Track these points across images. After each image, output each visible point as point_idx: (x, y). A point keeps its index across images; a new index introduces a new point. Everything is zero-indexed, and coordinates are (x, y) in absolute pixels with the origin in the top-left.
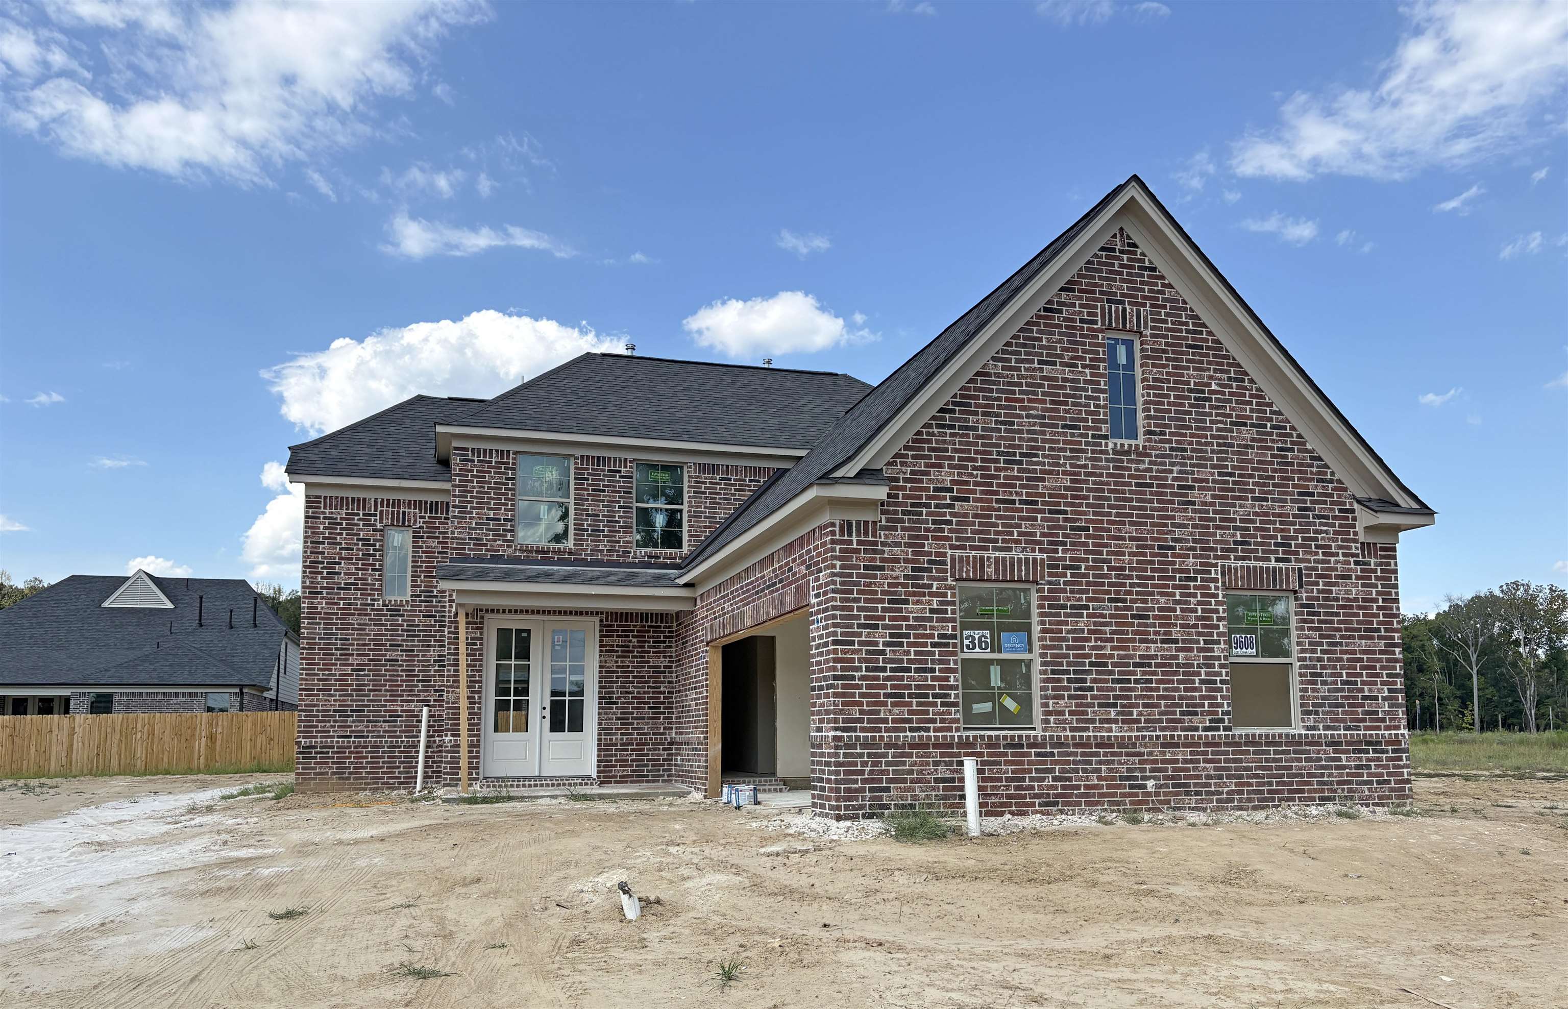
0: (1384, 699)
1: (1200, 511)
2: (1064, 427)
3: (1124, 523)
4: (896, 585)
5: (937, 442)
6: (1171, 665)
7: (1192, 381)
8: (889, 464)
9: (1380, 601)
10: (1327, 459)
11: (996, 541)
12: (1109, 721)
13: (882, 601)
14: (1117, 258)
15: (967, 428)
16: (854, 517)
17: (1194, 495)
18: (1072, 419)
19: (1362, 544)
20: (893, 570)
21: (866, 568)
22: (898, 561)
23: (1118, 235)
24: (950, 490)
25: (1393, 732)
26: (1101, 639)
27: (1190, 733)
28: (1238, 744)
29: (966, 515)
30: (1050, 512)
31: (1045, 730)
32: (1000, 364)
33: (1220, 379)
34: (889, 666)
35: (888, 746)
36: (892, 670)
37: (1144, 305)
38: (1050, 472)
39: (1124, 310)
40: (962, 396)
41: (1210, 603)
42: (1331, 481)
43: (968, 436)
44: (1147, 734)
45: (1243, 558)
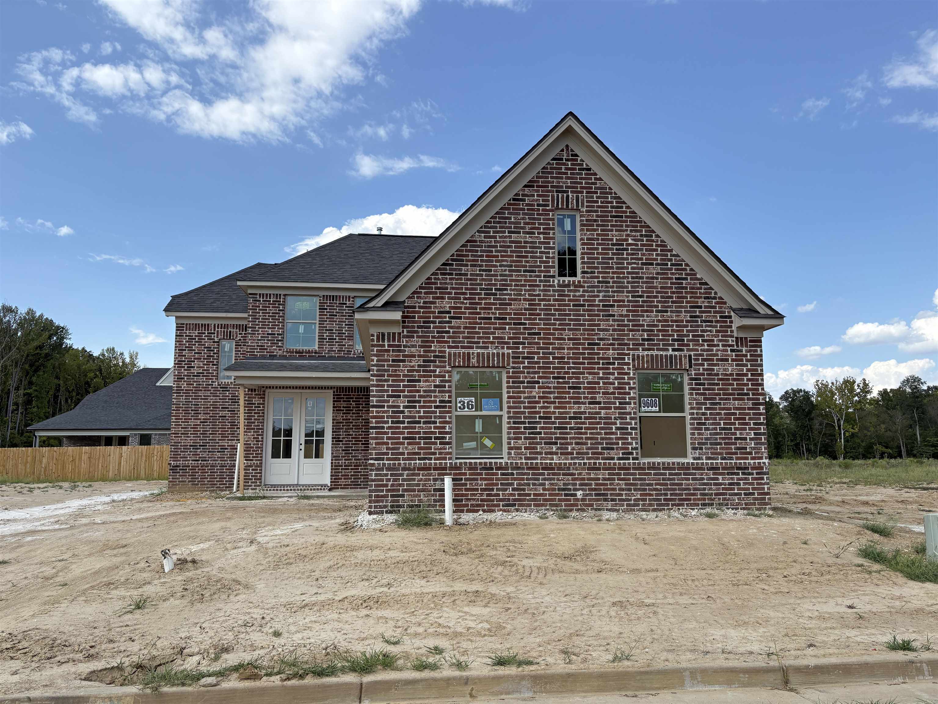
0: (751, 439)
1: (618, 320)
2: (524, 271)
3: (565, 330)
4: (413, 371)
5: (441, 283)
6: (595, 418)
7: (615, 238)
8: (409, 298)
9: (750, 375)
10: (711, 284)
11: (479, 343)
12: (552, 453)
13: (403, 381)
14: (564, 164)
15: (460, 274)
16: (386, 330)
17: (615, 311)
18: (530, 267)
19: (737, 338)
20: (410, 362)
21: (393, 361)
22: (414, 356)
23: (565, 150)
24: (449, 312)
25: (757, 461)
26: (547, 402)
27: (607, 461)
28: (644, 469)
29: (459, 327)
30: (515, 324)
31: (509, 459)
32: (483, 235)
33: (635, 236)
34: (406, 420)
35: (404, 469)
36: (408, 423)
37: (582, 192)
38: (515, 300)
39: (568, 197)
40: (458, 255)
41: (624, 379)
42: (715, 298)
43: (461, 279)
44: (577, 461)
45: (649, 350)
